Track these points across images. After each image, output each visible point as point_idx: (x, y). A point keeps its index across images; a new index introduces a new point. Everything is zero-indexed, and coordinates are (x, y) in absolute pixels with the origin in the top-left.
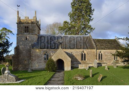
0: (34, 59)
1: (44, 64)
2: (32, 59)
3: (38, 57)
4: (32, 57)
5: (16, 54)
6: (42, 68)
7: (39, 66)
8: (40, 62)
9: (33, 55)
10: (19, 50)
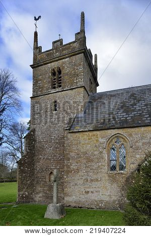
0: (74, 166)
1: (108, 184)
2: (68, 167)
3: (89, 160)
4: (69, 159)
5: (28, 152)
6: (101, 201)
7: (90, 194)
8: (95, 177)
9: (72, 154)
10: (35, 141)
